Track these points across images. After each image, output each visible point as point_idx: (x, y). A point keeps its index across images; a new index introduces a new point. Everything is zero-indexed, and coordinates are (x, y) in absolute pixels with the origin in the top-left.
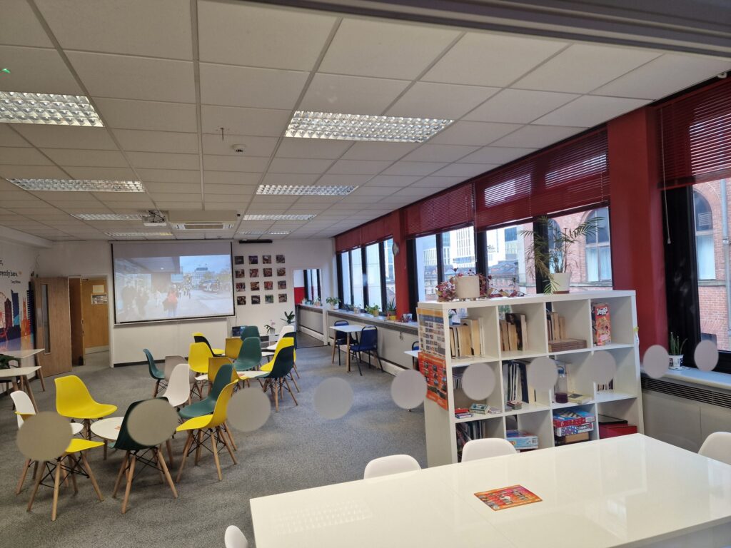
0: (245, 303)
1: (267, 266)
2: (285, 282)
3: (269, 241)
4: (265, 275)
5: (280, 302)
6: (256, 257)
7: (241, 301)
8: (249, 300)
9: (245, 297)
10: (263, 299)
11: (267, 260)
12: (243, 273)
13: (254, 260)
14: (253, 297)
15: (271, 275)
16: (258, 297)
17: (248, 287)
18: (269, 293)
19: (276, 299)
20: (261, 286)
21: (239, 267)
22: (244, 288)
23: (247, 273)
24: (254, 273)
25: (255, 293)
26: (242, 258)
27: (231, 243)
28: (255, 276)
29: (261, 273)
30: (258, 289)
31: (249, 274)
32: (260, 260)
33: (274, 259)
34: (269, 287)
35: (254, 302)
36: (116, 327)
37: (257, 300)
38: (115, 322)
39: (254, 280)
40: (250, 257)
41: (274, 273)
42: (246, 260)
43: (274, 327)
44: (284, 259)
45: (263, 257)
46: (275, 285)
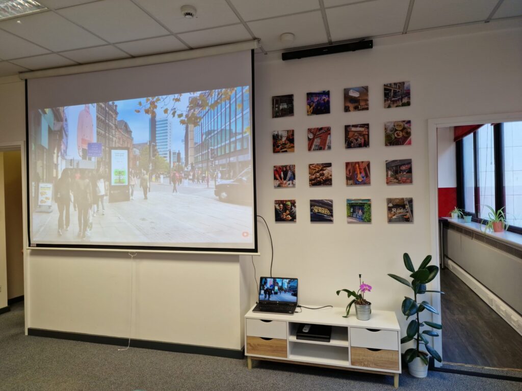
0: (293, 218)
1: (356, 118)
2: (409, 162)
3: (364, 44)
4: (349, 145)
5: (390, 221)
6: (327, 93)
7: (285, 212)
8: (303, 211)
9: (293, 203)
10: (340, 211)
11: (356, 102)
12: (291, 139)
13: (319, 104)
14: (314, 203)
15: (366, 144)
16: (328, 205)
17: (302, 176)
18: (358, 193)
19: (379, 211)
20: (338, 174)
21: (282, 125)
22: (293, 177)
23: (301, 141)
24: (319, 138)
25: (321, 193)
26: (289, 99)
27: (253, 51)
28: (321, 148)
29: (337, 138)
30: (328, 182)
31: (305, 143)
32: (336, 102)
33: (376, 97)
34: (360, 177)
35: (316, 218)
36: (33, 253)
37: (324, 211)
38: (29, 246)
39: (319, 157)
40: (310, 95)
41: (377, 136)
42: (300, 105)
43: (367, 296)
44: (408, 94)
45: (346, 91)
46: (378, 173)
